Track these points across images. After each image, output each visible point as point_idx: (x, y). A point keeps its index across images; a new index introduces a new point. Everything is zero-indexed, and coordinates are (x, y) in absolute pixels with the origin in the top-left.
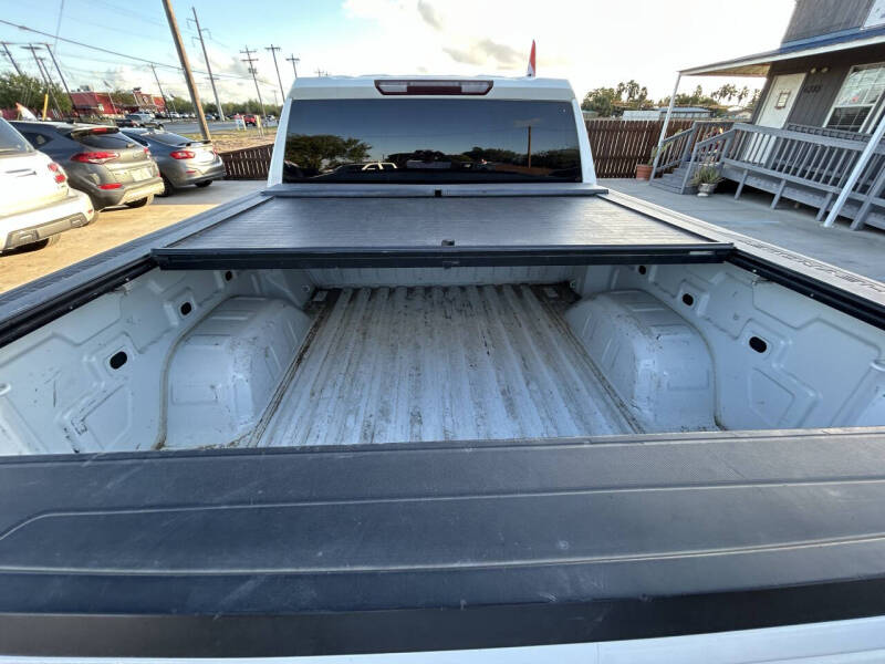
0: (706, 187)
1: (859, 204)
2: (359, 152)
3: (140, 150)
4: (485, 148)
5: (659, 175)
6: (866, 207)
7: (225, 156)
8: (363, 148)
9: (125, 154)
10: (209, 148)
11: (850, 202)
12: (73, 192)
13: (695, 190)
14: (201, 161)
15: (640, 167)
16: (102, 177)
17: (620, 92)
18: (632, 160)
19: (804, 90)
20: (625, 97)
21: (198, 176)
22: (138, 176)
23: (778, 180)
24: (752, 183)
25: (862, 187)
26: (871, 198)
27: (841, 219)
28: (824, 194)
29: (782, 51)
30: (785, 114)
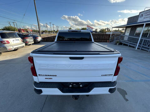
0: (118, 44)
1: (140, 46)
2: (64, 38)
3: (32, 37)
4: (83, 37)
5: (110, 42)
6: (141, 47)
7: (43, 38)
8: (64, 37)
9: (30, 38)
10: (41, 37)
11: (139, 46)
12: (23, 43)
13: (116, 44)
14: (39, 39)
15: (108, 41)
16: (26, 41)
17: (106, 29)
18: (107, 39)
19: (131, 30)
20: (107, 30)
21: (39, 41)
22: (31, 41)
23: (128, 43)
24: (125, 43)
25: (140, 43)
26: (142, 45)
27: (138, 48)
28: (135, 45)
29: (127, 25)
30: (129, 33)
